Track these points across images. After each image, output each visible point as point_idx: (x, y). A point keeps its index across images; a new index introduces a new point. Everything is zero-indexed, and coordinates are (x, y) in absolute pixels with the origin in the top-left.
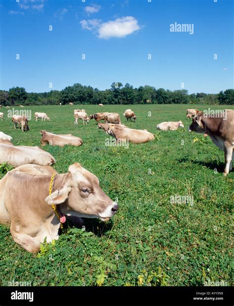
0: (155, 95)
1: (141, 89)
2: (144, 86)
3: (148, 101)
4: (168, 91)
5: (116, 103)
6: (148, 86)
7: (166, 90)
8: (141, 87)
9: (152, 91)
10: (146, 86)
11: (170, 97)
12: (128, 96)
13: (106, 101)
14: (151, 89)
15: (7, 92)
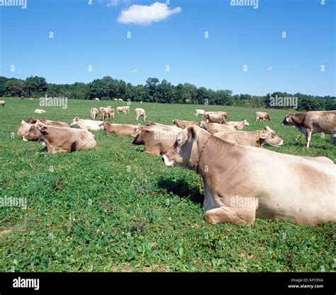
0: (196, 94)
1: (179, 87)
2: (183, 84)
3: (187, 100)
4: (210, 90)
5: (151, 101)
6: (188, 84)
7: (207, 89)
8: (180, 85)
9: (192, 90)
10: (185, 84)
11: (212, 97)
12: (166, 94)
13: (141, 98)
14: (191, 87)
15: (23, 81)
